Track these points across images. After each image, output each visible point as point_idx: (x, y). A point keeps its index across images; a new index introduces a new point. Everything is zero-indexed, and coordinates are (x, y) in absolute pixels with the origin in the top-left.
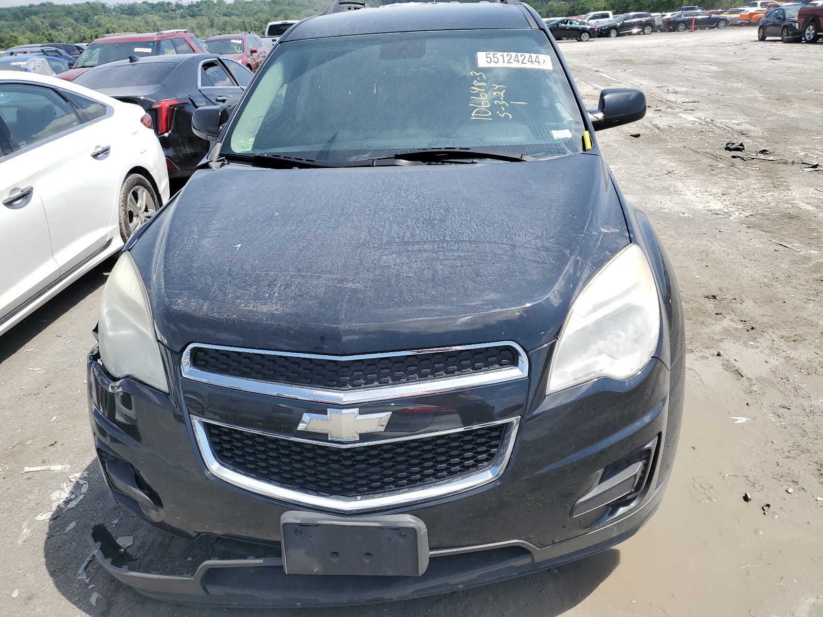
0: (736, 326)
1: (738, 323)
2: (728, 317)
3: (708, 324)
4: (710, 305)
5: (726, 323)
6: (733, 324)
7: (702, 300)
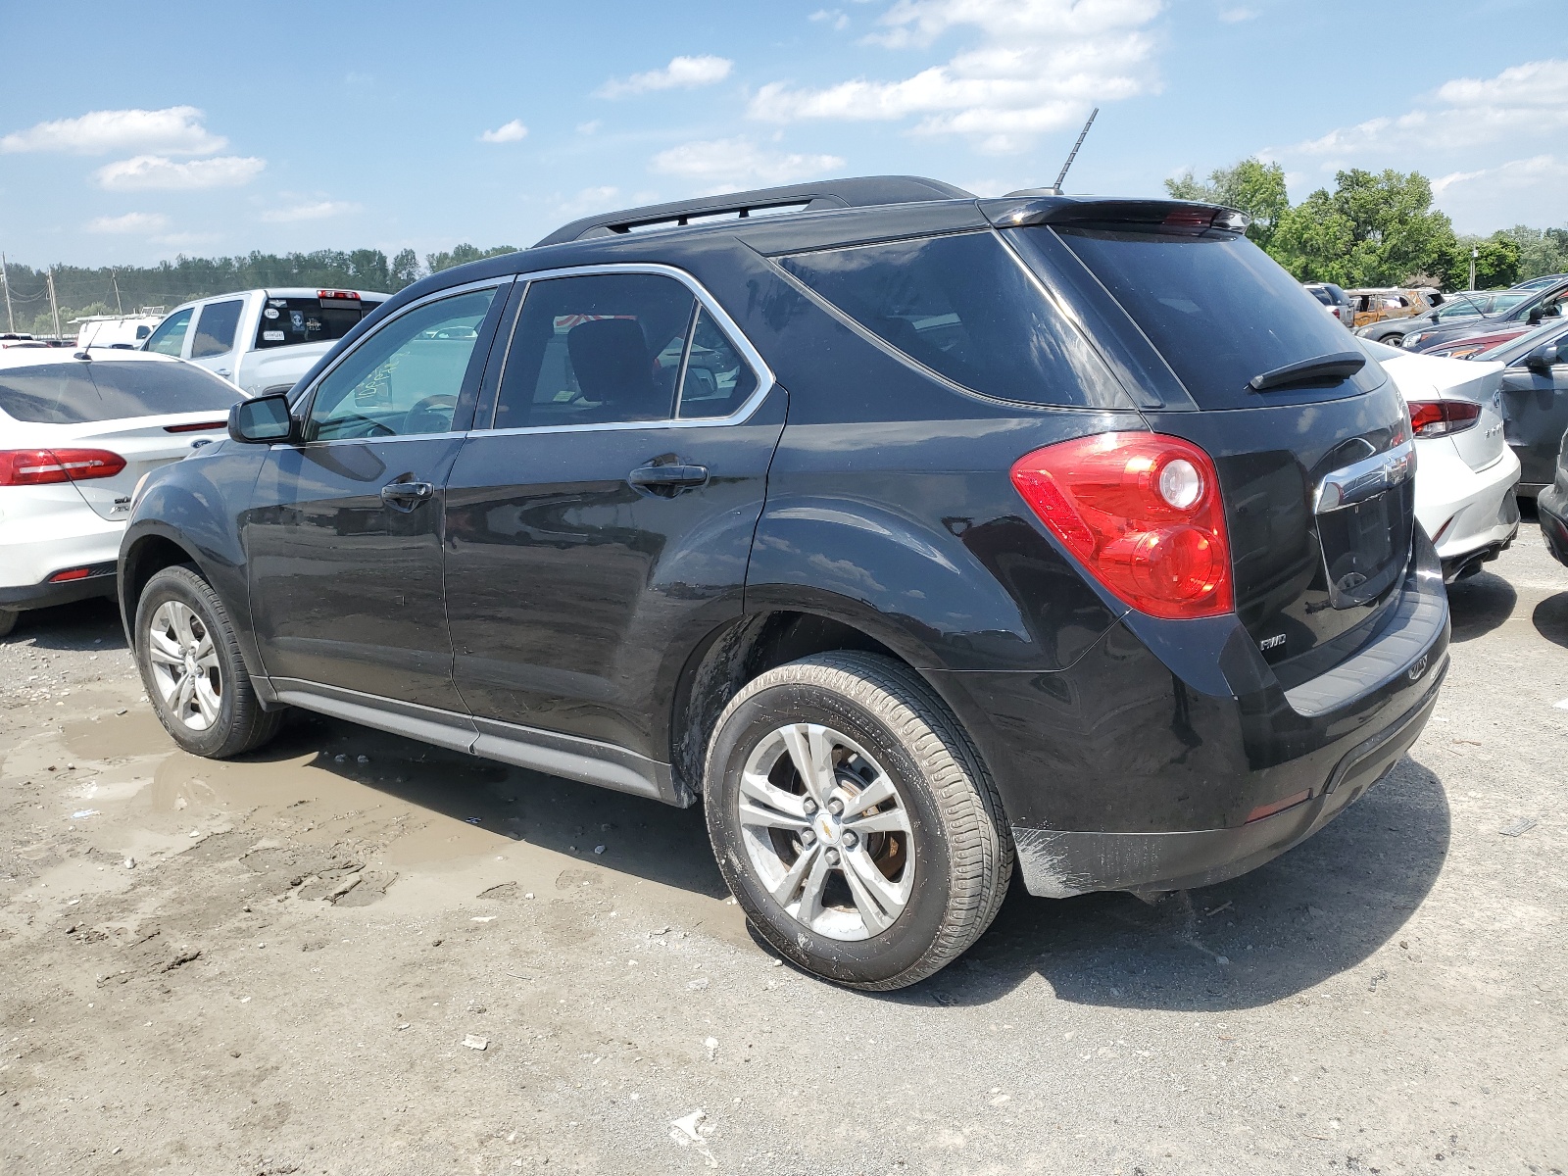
0: (109, 924)
1: (106, 931)
2: (132, 936)
3: (171, 905)
4: (182, 945)
5: (131, 924)
6: (115, 925)
7: (202, 945)
